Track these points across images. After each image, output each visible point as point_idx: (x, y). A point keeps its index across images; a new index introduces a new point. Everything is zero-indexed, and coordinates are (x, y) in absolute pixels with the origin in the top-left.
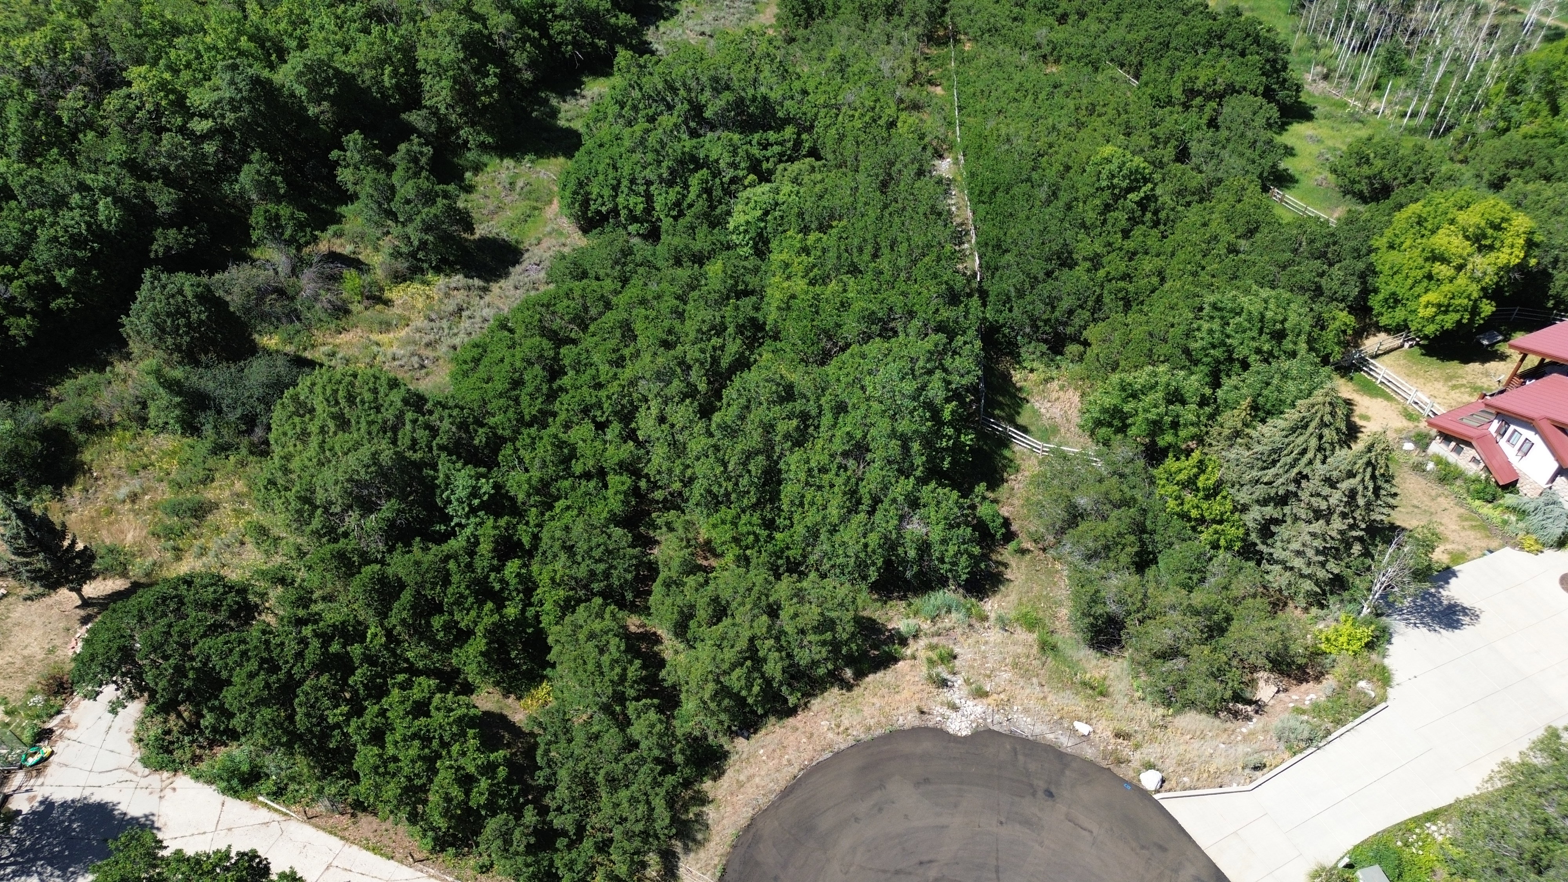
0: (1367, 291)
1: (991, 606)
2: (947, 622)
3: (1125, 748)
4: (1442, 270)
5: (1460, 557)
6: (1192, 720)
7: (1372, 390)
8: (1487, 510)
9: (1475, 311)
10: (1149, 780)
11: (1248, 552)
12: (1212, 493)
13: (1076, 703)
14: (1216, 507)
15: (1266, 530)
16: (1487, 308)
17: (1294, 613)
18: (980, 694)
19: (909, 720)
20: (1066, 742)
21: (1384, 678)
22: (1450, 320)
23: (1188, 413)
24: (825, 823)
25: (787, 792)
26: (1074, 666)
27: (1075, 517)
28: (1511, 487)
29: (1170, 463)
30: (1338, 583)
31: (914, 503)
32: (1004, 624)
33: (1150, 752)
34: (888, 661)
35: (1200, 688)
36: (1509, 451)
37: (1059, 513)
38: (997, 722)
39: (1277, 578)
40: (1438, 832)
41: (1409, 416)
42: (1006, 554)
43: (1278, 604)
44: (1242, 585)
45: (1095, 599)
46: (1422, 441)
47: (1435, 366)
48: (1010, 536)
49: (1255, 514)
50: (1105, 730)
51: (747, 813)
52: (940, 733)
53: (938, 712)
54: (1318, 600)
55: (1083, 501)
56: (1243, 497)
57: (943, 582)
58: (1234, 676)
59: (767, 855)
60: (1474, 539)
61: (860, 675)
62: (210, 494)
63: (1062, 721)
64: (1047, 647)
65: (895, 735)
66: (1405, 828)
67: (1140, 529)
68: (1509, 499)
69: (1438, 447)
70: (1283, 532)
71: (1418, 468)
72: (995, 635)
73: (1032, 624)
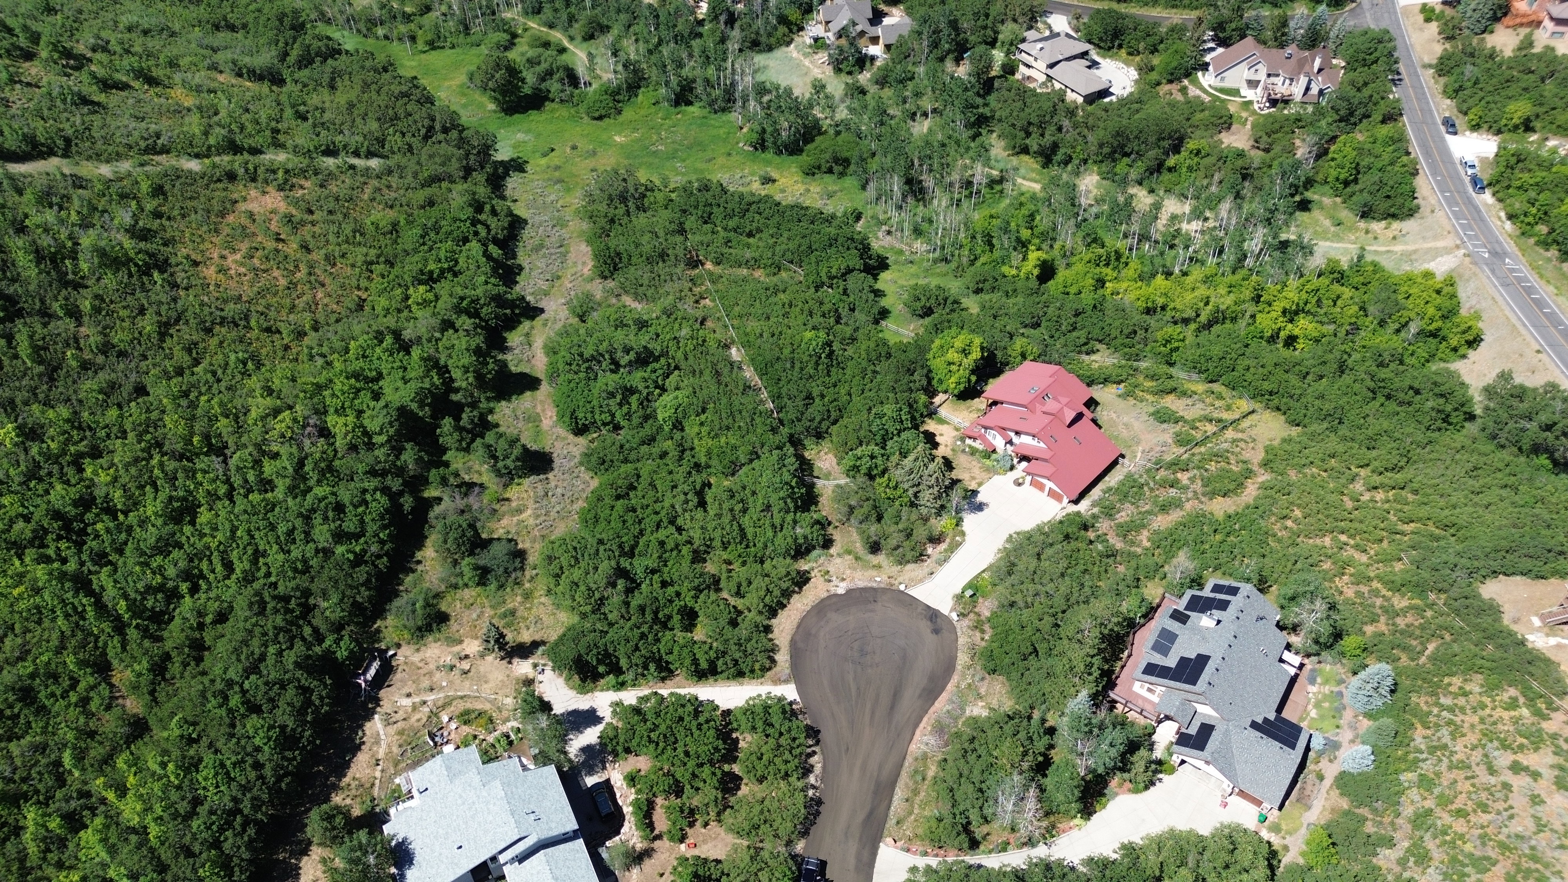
0: (930, 380)
1: (832, 551)
2: (821, 561)
3: (892, 581)
4: (954, 368)
5: (980, 484)
6: (910, 567)
7: (942, 421)
8: (988, 462)
9: (969, 381)
10: (902, 587)
11: (913, 505)
12: (896, 487)
13: (874, 573)
14: (899, 492)
15: (916, 495)
16: (974, 378)
17: (933, 521)
18: (843, 580)
19: (825, 595)
20: (875, 585)
21: (963, 534)
22: (962, 387)
23: (879, 461)
24: (813, 631)
25: (798, 627)
26: (868, 562)
27: (852, 509)
28: (994, 451)
29: (878, 480)
30: (943, 507)
31: (795, 522)
32: (839, 555)
33: (900, 579)
34: (807, 580)
35: (910, 555)
36: (990, 438)
37: (846, 509)
38: (852, 586)
39: (924, 511)
40: (986, 575)
41: (957, 429)
42: (830, 530)
43: (926, 520)
44: (914, 517)
45: (869, 537)
46: (962, 440)
47: (963, 405)
48: (830, 523)
49: (911, 492)
50: (885, 577)
51: (789, 638)
52: (836, 595)
53: (833, 590)
54: (939, 514)
55: (853, 503)
56: (906, 486)
57: (814, 548)
58: (918, 548)
59: (801, 645)
60: (984, 475)
61: (801, 588)
62: (511, 606)
63: (872, 579)
64: (857, 558)
65: (823, 600)
66: (977, 577)
67: (875, 507)
68: (994, 456)
69: (968, 441)
70: (921, 495)
71: (963, 451)
72: (838, 560)
73: (849, 552)
